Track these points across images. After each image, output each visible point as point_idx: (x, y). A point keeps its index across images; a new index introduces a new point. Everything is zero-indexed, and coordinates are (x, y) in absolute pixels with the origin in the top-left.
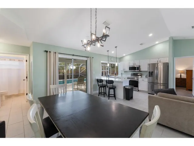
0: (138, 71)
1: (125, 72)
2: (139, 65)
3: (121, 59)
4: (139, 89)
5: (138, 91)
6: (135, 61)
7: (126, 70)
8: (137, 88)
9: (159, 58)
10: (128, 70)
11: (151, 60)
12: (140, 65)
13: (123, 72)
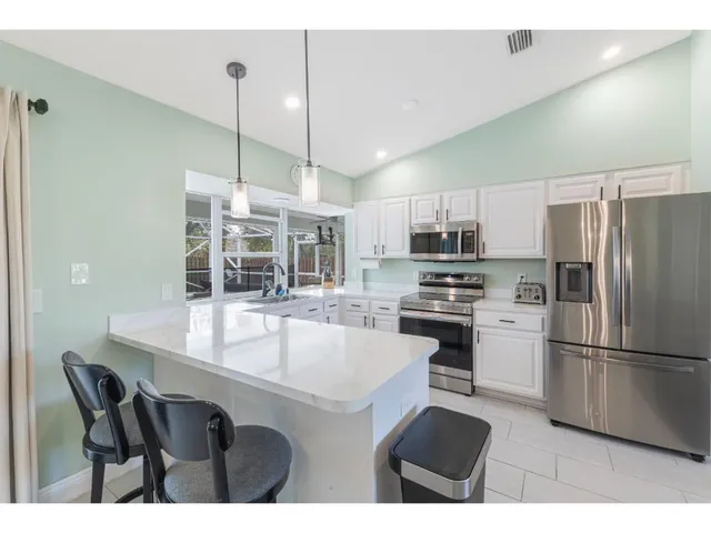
0: (467, 256)
1: (387, 263)
2: (472, 217)
3: (359, 185)
4: (479, 382)
5: (474, 391)
6: (446, 196)
7: (389, 254)
8: (466, 374)
9: (609, 172)
10: (406, 252)
11: (552, 183)
12: (482, 221)
13: (374, 265)
